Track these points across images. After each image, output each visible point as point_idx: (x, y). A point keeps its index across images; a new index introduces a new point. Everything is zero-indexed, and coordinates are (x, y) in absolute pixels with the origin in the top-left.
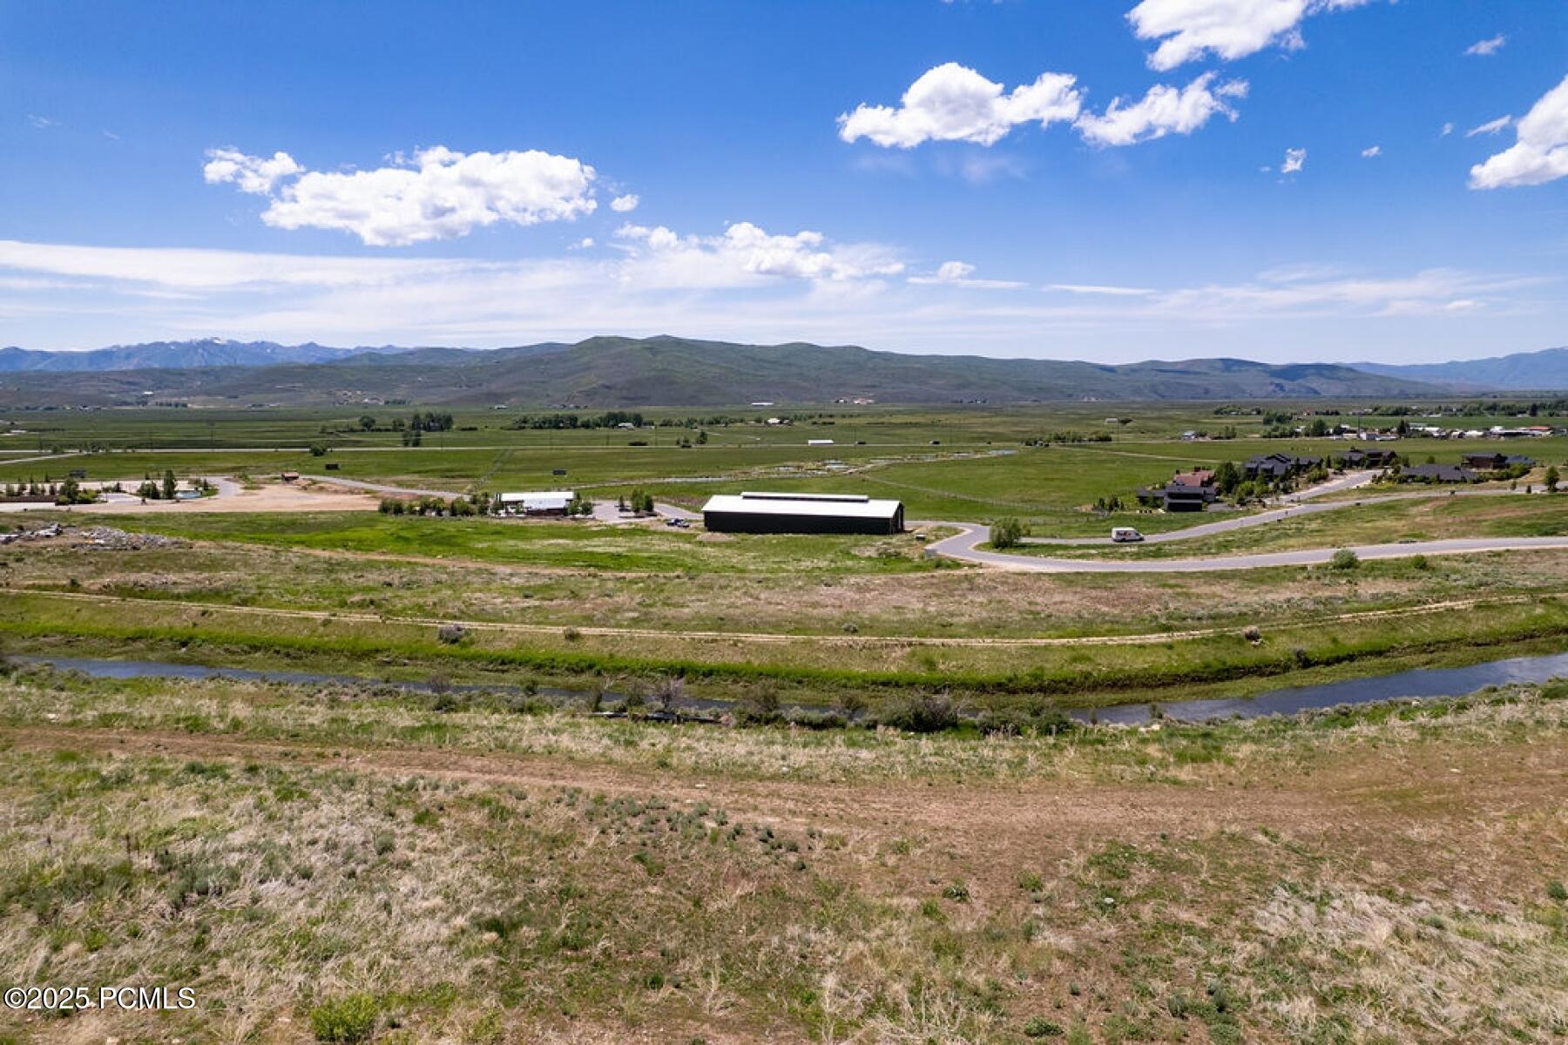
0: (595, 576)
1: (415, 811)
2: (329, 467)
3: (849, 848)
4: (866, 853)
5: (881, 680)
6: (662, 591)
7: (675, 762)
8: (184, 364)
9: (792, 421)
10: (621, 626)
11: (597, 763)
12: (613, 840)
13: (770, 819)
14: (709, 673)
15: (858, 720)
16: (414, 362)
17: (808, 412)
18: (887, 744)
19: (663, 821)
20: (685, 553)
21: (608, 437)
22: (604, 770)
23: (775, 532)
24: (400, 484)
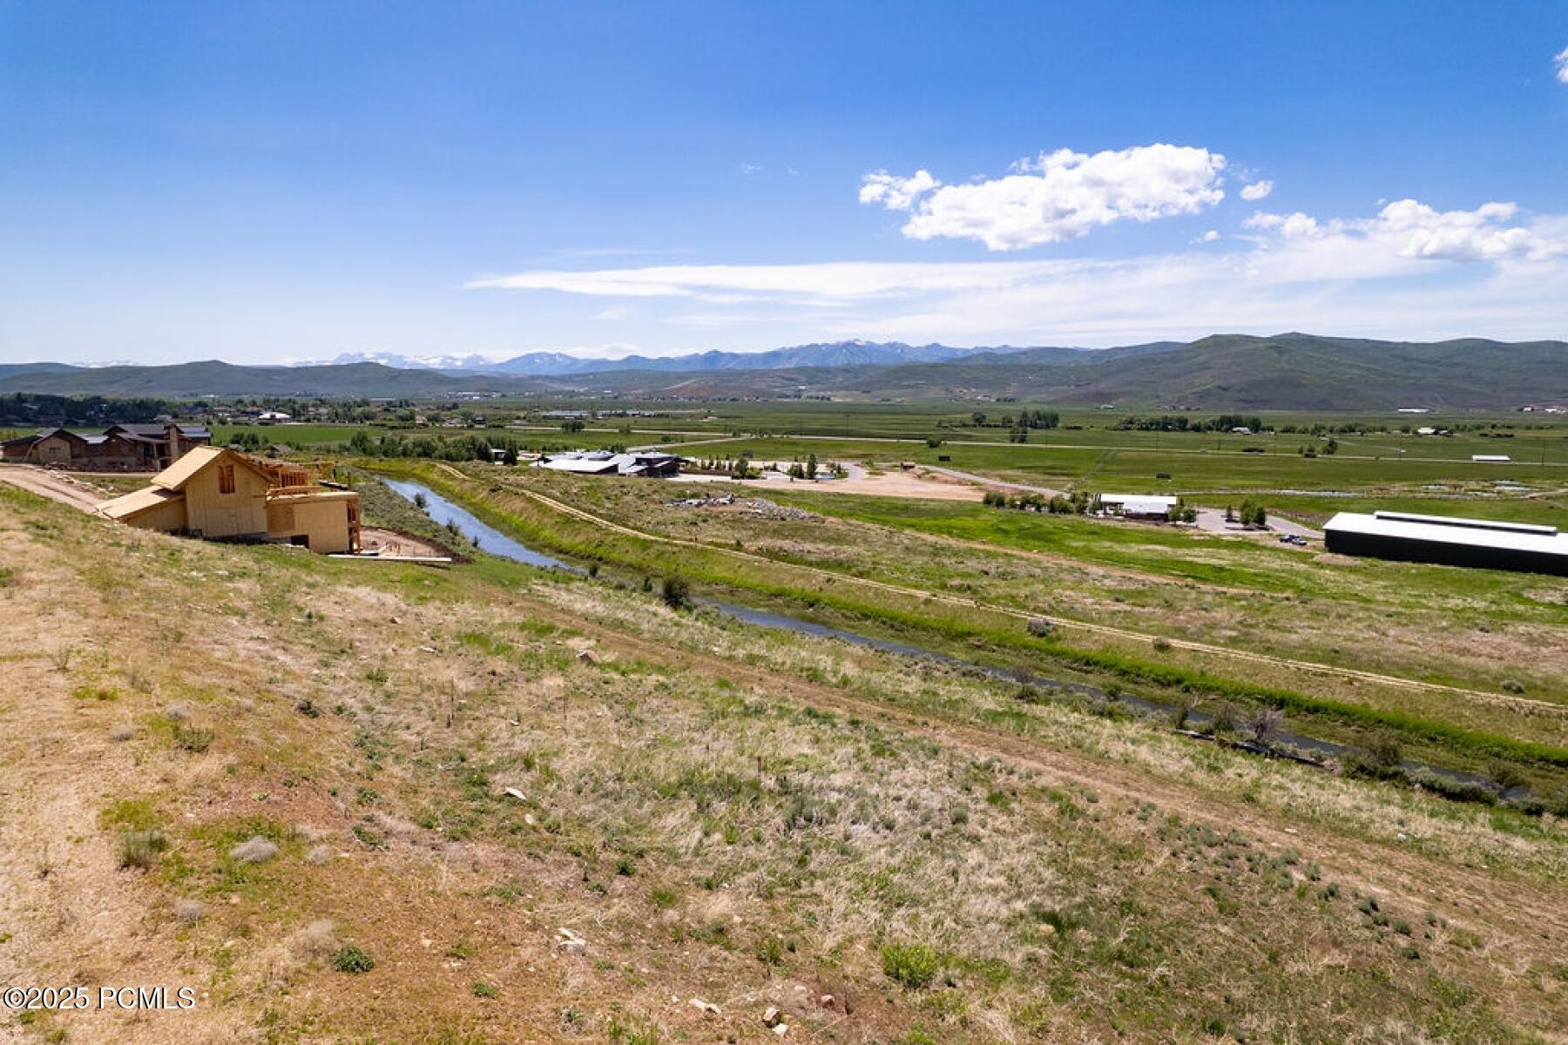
0: (1193, 588)
1: (990, 791)
2: (942, 459)
3: (1486, 952)
4: (1510, 965)
5: (1556, 757)
6: (1267, 612)
7: (1263, 798)
8: (831, 363)
9: (1451, 432)
10: (1216, 644)
11: (1176, 781)
12: (1184, 865)
13: (1376, 889)
14: (1315, 709)
15: (1515, 801)
16: (1025, 361)
17: (1479, 422)
18: (1555, 838)
19: (1243, 859)
20: (1298, 573)
21: (1220, 442)
22: (1182, 791)
23: (1414, 561)
24: (1003, 478)
